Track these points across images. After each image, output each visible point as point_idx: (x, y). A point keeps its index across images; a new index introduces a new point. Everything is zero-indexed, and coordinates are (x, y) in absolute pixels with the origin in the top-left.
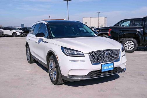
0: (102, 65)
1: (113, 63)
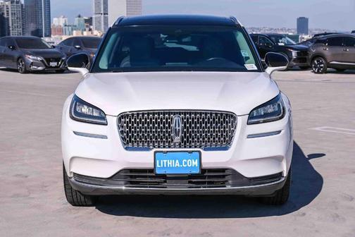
0: (155, 152)
1: (200, 152)
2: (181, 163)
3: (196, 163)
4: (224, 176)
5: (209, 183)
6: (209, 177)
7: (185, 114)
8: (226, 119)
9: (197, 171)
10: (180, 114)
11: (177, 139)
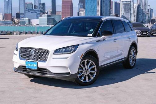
0: (26, 61)
1: (37, 62)
2: (32, 65)
3: (36, 66)
4: (46, 71)
5: (42, 73)
6: (42, 71)
7: (35, 49)
8: (46, 52)
9: (36, 68)
10: (34, 49)
11: (32, 57)
